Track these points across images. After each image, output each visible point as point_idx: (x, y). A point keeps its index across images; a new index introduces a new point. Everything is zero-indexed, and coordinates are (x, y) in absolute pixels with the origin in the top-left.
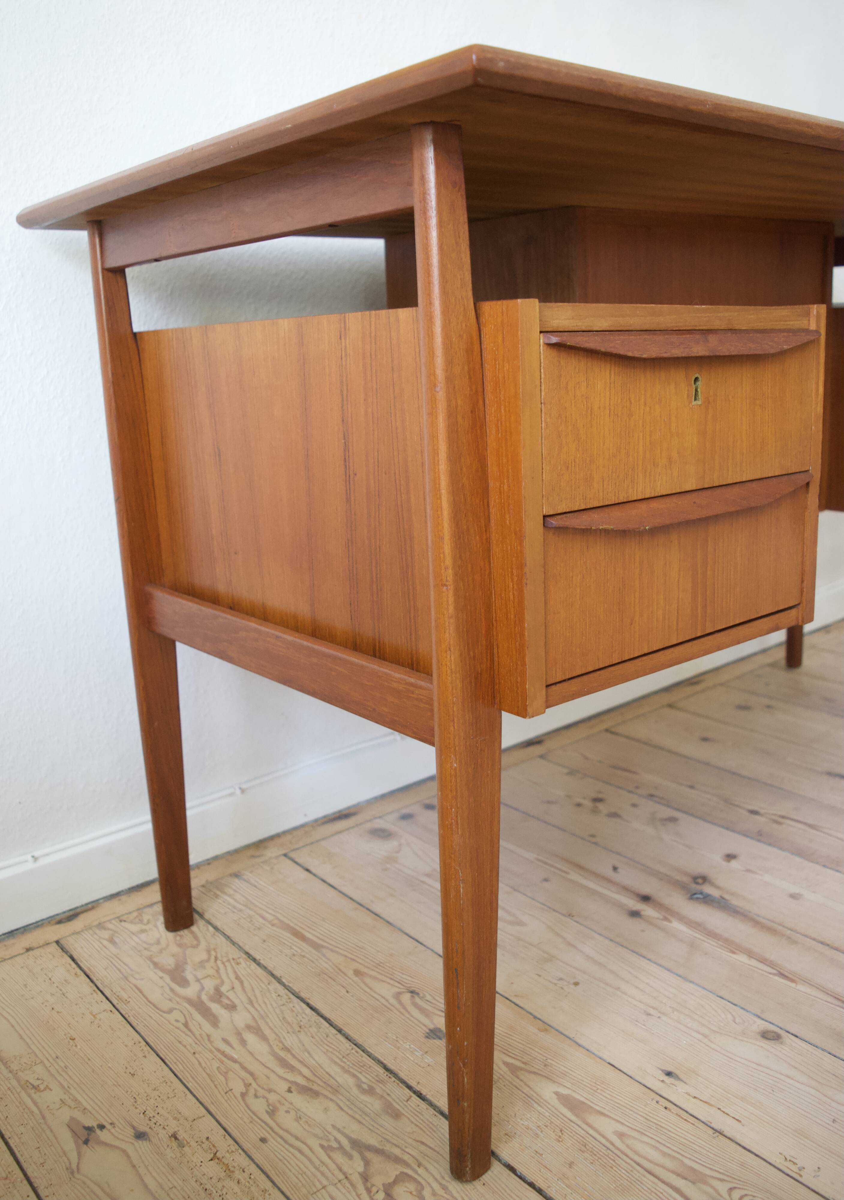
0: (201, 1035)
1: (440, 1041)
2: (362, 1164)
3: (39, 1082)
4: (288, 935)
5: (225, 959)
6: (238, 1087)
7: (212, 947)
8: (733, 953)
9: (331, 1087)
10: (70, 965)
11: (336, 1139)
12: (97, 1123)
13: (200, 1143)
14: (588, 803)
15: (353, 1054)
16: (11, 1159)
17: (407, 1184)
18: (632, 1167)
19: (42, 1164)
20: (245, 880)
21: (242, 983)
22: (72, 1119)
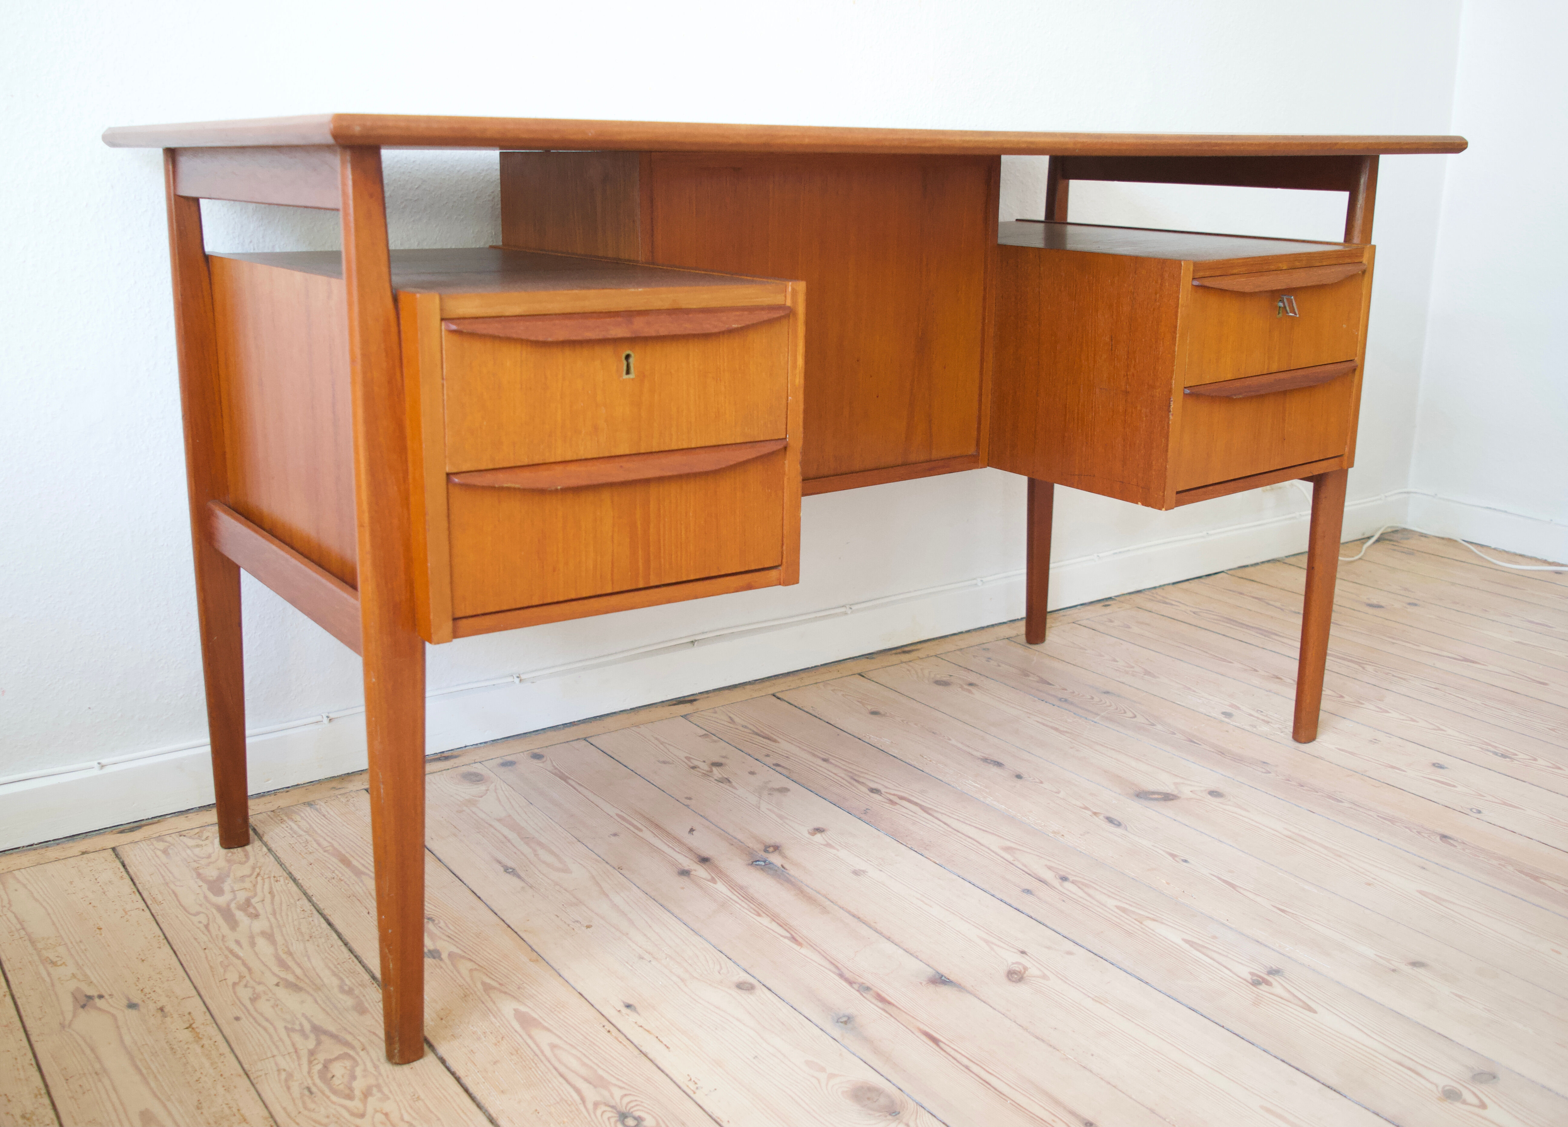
0: (217, 936)
1: (434, 960)
2: (314, 1043)
3: (58, 959)
4: (336, 861)
5: (266, 876)
6: (232, 977)
7: (259, 864)
8: (759, 915)
9: (316, 985)
10: (119, 868)
11: (301, 1024)
12: (98, 993)
13: (182, 1016)
14: (705, 767)
15: (349, 962)
16: (14, 1012)
17: (346, 1061)
18: (548, 1069)
19: (40, 1019)
20: (317, 810)
21: (273, 897)
22: (78, 989)
